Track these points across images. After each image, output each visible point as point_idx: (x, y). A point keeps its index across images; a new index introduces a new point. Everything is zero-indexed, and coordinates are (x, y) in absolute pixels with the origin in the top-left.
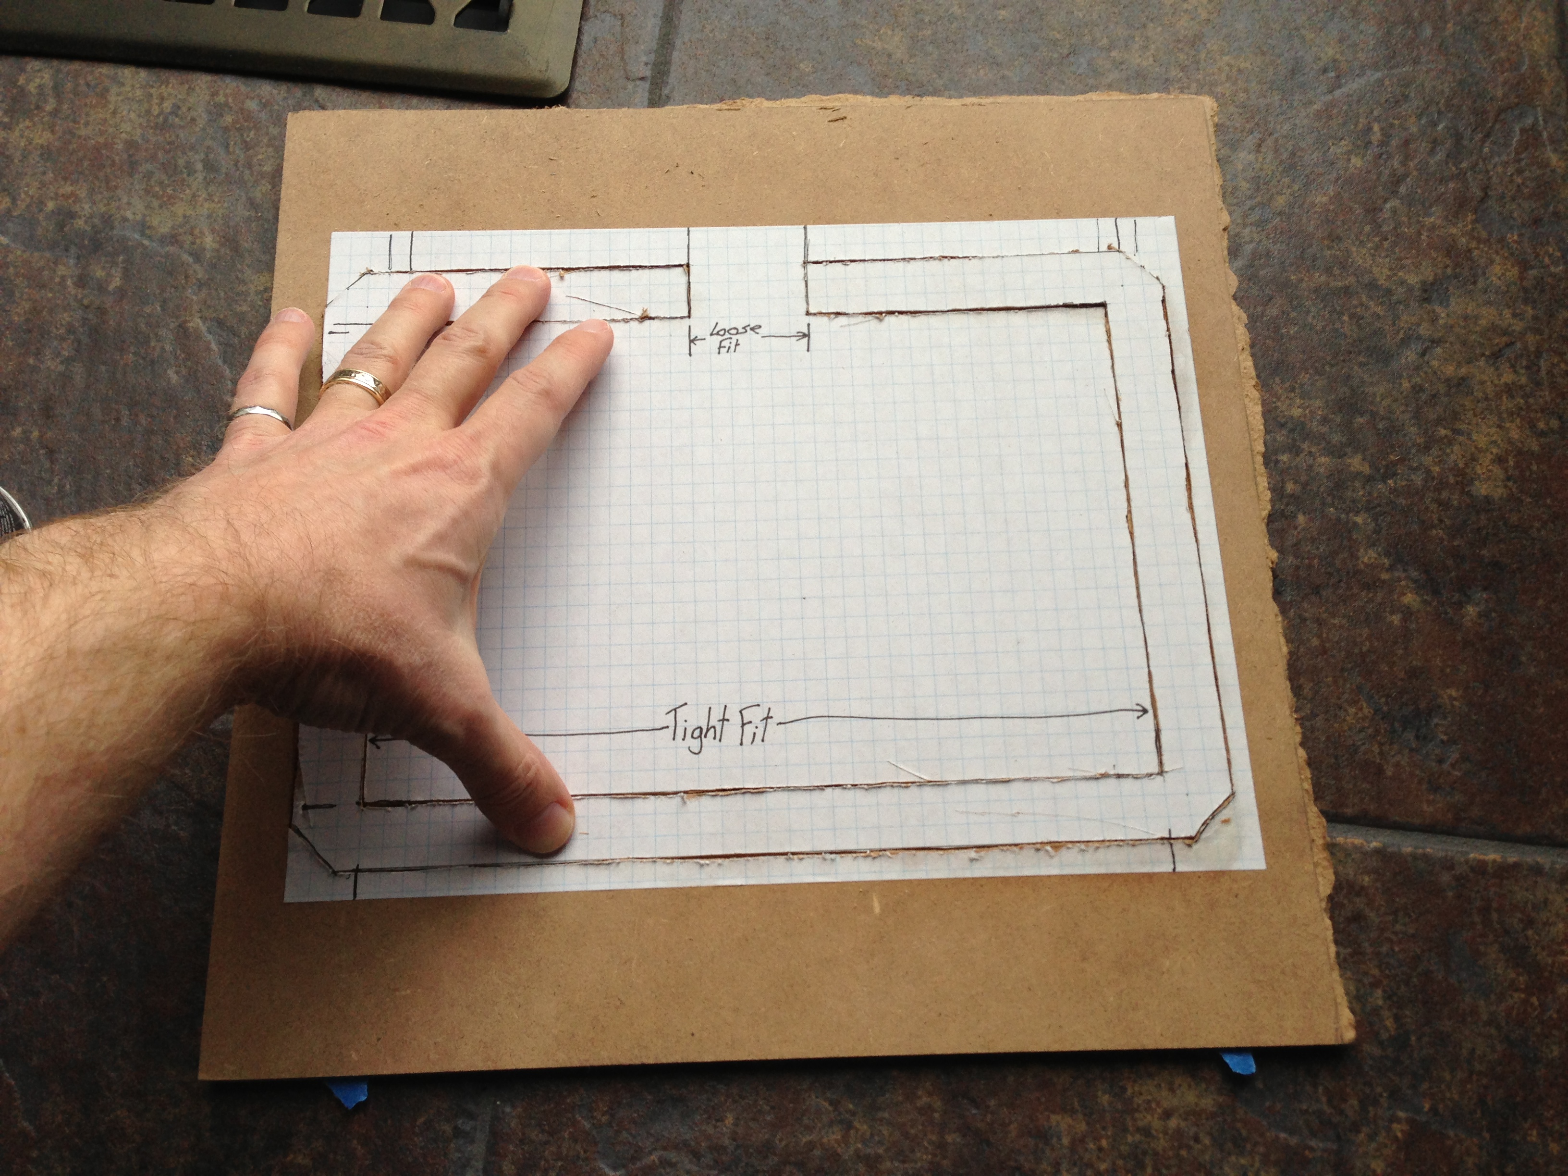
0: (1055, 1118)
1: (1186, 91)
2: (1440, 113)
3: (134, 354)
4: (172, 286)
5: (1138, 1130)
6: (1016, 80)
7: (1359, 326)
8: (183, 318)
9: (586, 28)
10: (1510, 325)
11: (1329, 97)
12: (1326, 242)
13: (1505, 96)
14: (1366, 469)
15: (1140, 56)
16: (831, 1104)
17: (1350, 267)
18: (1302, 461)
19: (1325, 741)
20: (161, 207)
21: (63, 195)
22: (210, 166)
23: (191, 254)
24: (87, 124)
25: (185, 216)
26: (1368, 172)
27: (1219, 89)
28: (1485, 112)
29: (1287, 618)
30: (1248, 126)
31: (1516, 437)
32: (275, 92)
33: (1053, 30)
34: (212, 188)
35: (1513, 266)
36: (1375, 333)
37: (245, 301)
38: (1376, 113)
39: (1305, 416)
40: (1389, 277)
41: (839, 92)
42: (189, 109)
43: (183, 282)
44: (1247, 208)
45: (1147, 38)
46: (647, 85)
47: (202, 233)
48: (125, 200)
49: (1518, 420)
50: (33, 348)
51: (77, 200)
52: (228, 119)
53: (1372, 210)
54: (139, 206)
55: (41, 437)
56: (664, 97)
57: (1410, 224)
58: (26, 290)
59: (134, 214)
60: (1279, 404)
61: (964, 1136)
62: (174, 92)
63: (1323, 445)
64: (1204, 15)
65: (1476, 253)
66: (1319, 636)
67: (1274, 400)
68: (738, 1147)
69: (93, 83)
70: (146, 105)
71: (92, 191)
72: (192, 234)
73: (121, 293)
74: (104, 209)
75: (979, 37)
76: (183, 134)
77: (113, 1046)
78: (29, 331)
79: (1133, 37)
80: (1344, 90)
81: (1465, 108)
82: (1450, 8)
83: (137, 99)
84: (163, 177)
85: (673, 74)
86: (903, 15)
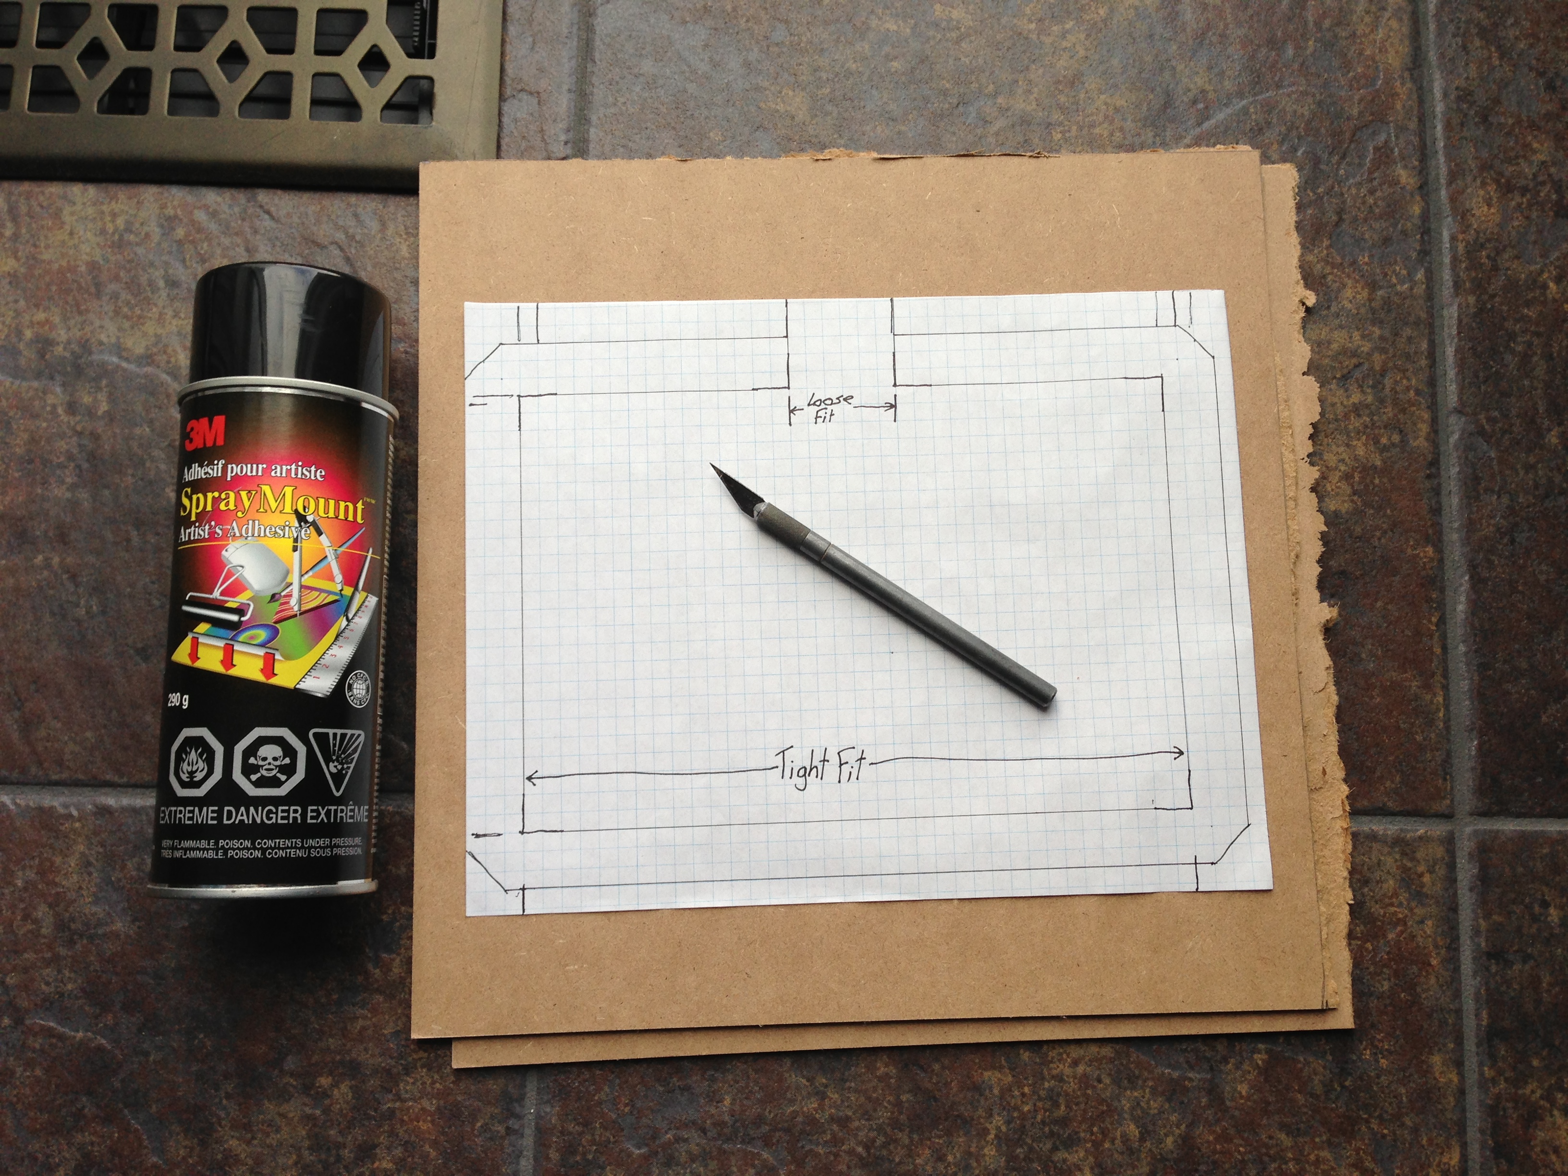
0: (987, 1074)
2: (1299, 138)
3: (133, 475)
4: (155, 406)
5: (1053, 1077)
9: (506, 108)
10: (1359, 347)
11: (1198, 130)
13: (1361, 113)
15: (1024, 101)
16: (808, 1081)
20: (132, 327)
21: (38, 323)
23: (168, 374)
24: (47, 247)
25: (156, 335)
28: (1342, 132)
31: (1362, 453)
32: (219, 199)
33: (943, 79)
34: (177, 304)
35: (1363, 289)
41: (749, 156)
42: (142, 224)
43: (165, 401)
45: (1030, 81)
47: (174, 351)
48: (97, 323)
49: (1364, 437)
50: (38, 478)
51: (52, 326)
52: (180, 232)
54: (112, 328)
55: (62, 561)
58: (22, 421)
59: (108, 336)
61: (916, 1095)
62: (126, 208)
64: (1082, 53)
65: (1330, 277)
68: (736, 1121)
69: (45, 204)
70: (100, 224)
71: (65, 319)
72: (165, 352)
73: (110, 417)
74: (79, 334)
75: (874, 92)
76: (140, 251)
77: (217, 1089)
78: (31, 461)
79: (1017, 81)
80: (1213, 122)
81: (1323, 130)
82: (1311, 24)
83: (91, 217)
84: (129, 297)
85: (593, 152)
86: (802, 74)
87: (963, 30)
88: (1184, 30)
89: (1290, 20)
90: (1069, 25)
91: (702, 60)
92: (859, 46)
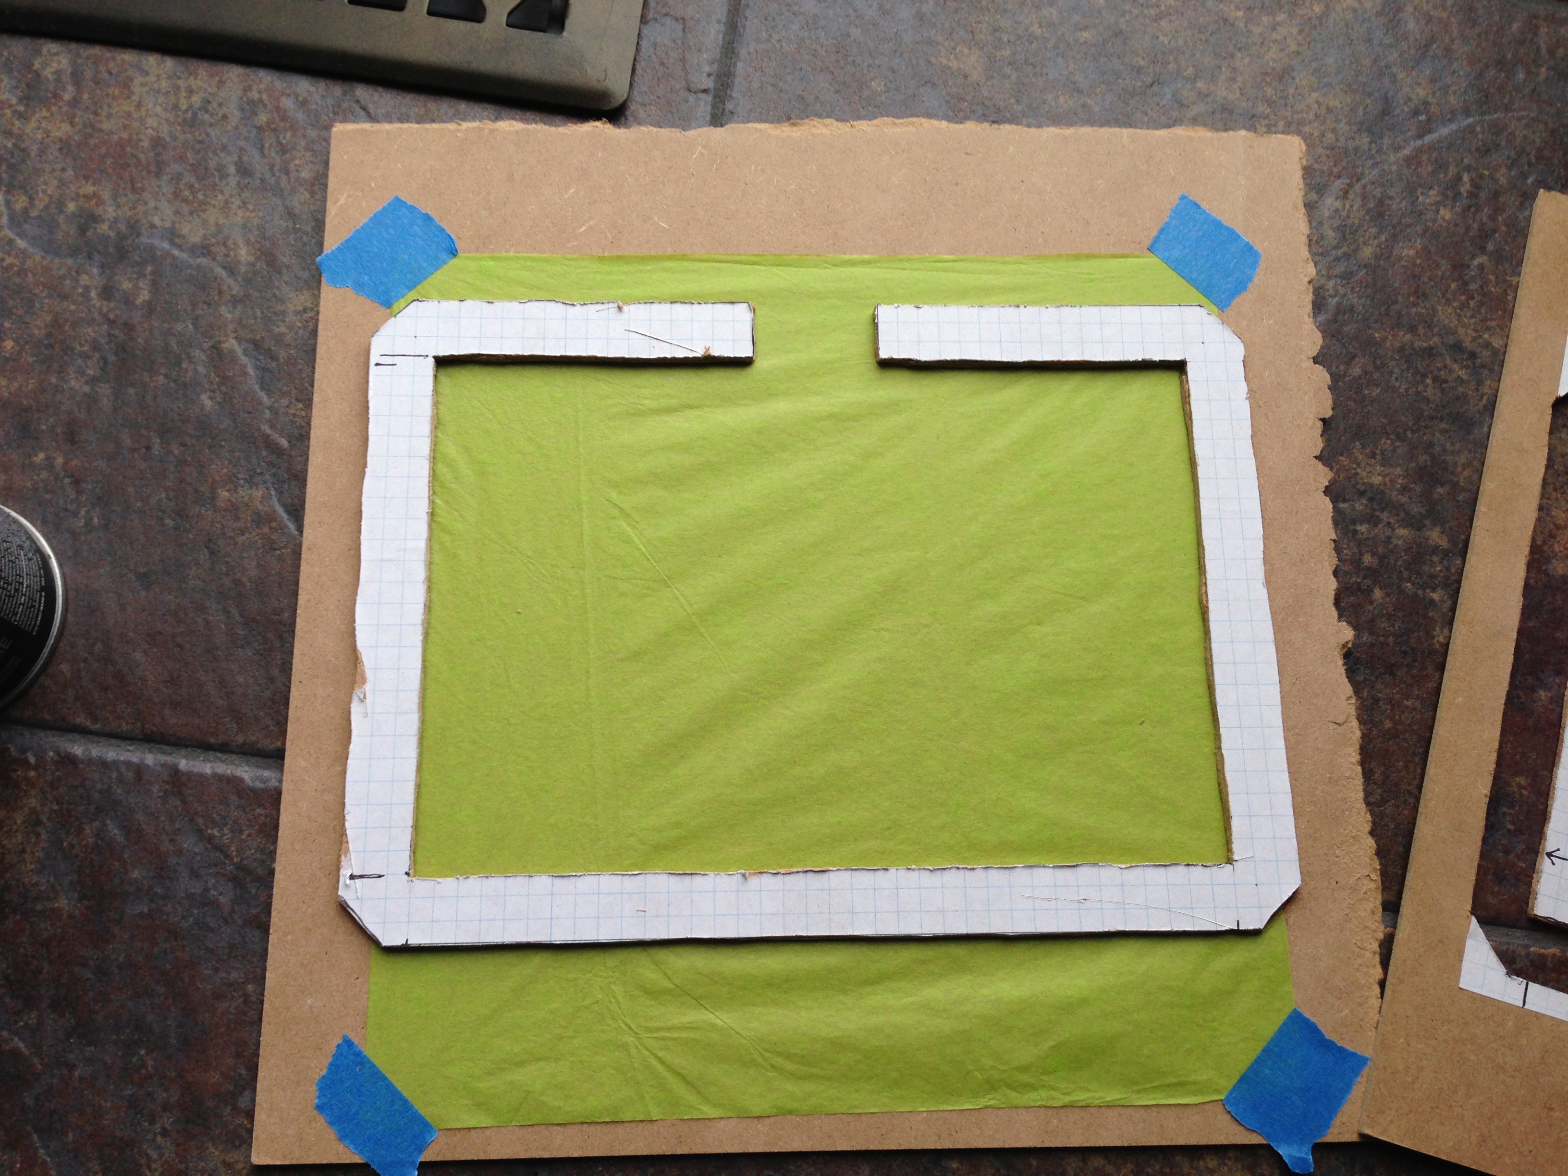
1: (1273, 129)
2: (1530, 164)
3: (166, 376)
4: (205, 302)
6: (1097, 109)
7: (1443, 390)
8: (217, 339)
9: (646, 32)
11: (1419, 143)
12: (1412, 299)
15: (1226, 89)
17: (1435, 326)
18: (1380, 531)
19: (1394, 828)
20: (191, 213)
21: (85, 196)
22: (244, 171)
23: (224, 268)
24: (109, 116)
25: (217, 225)
26: (1456, 225)
27: (1307, 129)
29: (1360, 698)
30: (1335, 170)
32: (312, 89)
33: (1138, 56)
34: (246, 194)
36: (1458, 398)
37: (284, 321)
38: (1466, 161)
39: (1385, 485)
40: (1474, 339)
41: (913, 115)
42: (220, 105)
43: (216, 298)
44: (1331, 258)
45: (1234, 69)
46: (709, 98)
47: (236, 244)
48: (152, 204)
50: (55, 365)
51: (101, 202)
52: (262, 118)
53: (1459, 267)
54: (167, 210)
55: (65, 464)
56: (726, 115)
57: (1497, 284)
58: (47, 301)
59: (162, 220)
60: (1359, 470)
62: (205, 86)
63: (1402, 515)
64: (1293, 47)
66: (1391, 719)
67: (1354, 466)
69: (115, 71)
70: (172, 99)
71: (115, 196)
72: (225, 245)
73: (150, 308)
74: (129, 213)
75: (1060, 60)
76: (214, 133)
77: (152, 1122)
78: (51, 346)
79: (1220, 67)
80: (1435, 136)
81: (1556, 161)
82: (1543, 51)
83: (164, 91)
84: (193, 180)
85: (739, 86)
86: (981, 32)
87: (1163, 8)
88: (1407, 39)
89: (1521, 43)
90: (1281, 17)
91: (871, 6)
92: (1046, 12)
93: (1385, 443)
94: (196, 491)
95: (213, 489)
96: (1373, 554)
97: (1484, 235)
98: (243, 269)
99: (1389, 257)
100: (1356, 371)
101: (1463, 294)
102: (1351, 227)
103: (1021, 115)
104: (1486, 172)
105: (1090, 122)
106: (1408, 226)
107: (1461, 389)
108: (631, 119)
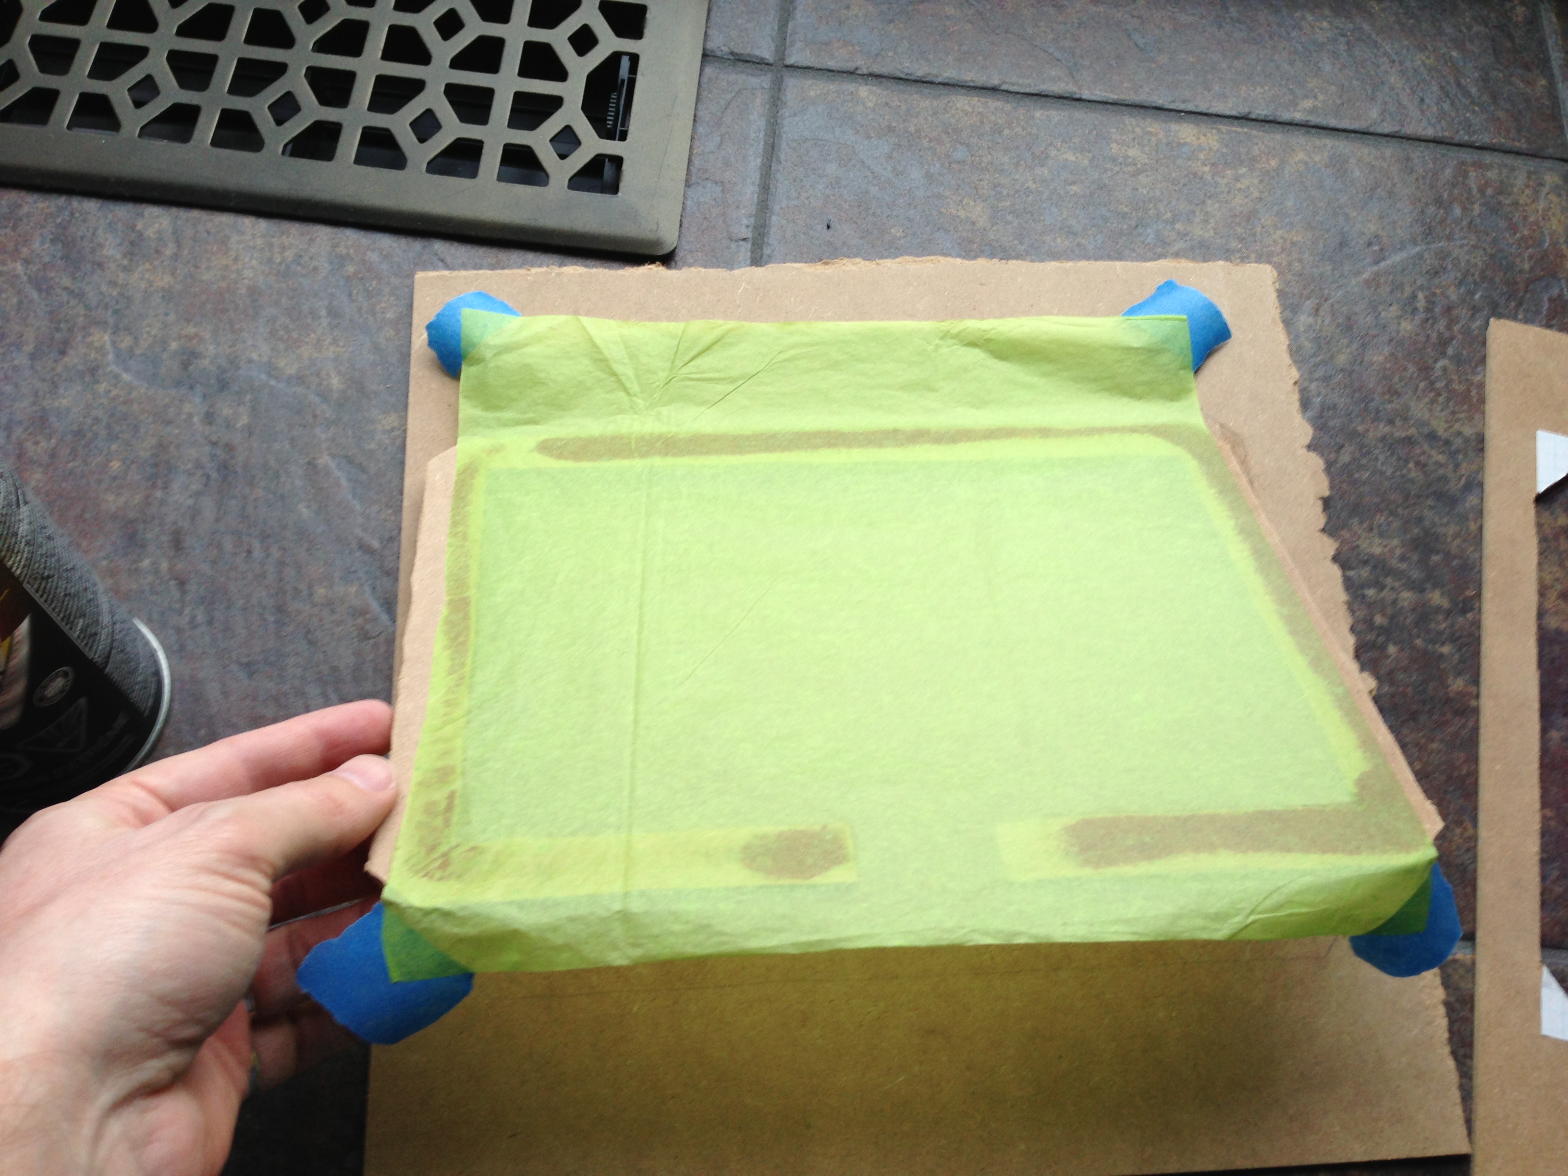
1: (1246, 260)
2: (1475, 283)
3: (265, 489)
4: (300, 425)
6: (1091, 247)
7: (1426, 474)
8: (312, 456)
9: (691, 194)
11: (1375, 268)
12: (1386, 397)
13: (1532, 269)
14: (1446, 604)
15: (1202, 229)
17: (1411, 419)
18: (1386, 594)
20: (287, 350)
21: (187, 336)
22: (333, 313)
23: (318, 395)
24: (208, 269)
25: (311, 359)
26: (1417, 335)
27: (1275, 259)
28: (1516, 283)
30: (1305, 293)
32: (395, 245)
33: (1122, 204)
34: (337, 333)
36: (1439, 479)
37: (374, 439)
38: (1419, 283)
39: (1385, 554)
40: (1446, 430)
41: (929, 255)
42: (311, 258)
43: (311, 420)
44: (1311, 364)
45: (1207, 213)
46: (749, 245)
47: (328, 375)
48: (250, 343)
50: (160, 482)
51: (202, 341)
52: (351, 269)
53: (1425, 370)
54: (265, 348)
55: (171, 569)
56: (765, 257)
57: (1460, 382)
58: (152, 426)
59: (260, 356)
60: (1360, 542)
62: (297, 243)
63: (1404, 580)
64: (1256, 194)
67: (1355, 539)
69: (213, 231)
70: (268, 254)
71: (215, 336)
72: (318, 375)
73: (249, 431)
74: (228, 351)
75: (1054, 209)
76: (306, 282)
78: (156, 465)
79: (1194, 212)
80: (1388, 262)
81: (1497, 279)
82: (1475, 191)
83: (259, 247)
84: (288, 321)
85: (774, 236)
86: (983, 188)
87: (1139, 166)
88: (1354, 184)
89: (1454, 185)
90: (1243, 170)
91: (885, 169)
92: (1038, 171)
93: (1380, 519)
94: (296, 589)
95: (310, 587)
96: (1384, 615)
97: (1444, 343)
98: (336, 396)
99: (1361, 363)
100: (1345, 457)
101: (1431, 391)
102: (1325, 339)
103: (1024, 254)
104: (1438, 291)
105: (1087, 258)
106: (1375, 336)
107: (1441, 472)
108: (680, 263)
